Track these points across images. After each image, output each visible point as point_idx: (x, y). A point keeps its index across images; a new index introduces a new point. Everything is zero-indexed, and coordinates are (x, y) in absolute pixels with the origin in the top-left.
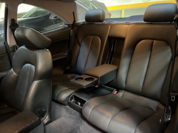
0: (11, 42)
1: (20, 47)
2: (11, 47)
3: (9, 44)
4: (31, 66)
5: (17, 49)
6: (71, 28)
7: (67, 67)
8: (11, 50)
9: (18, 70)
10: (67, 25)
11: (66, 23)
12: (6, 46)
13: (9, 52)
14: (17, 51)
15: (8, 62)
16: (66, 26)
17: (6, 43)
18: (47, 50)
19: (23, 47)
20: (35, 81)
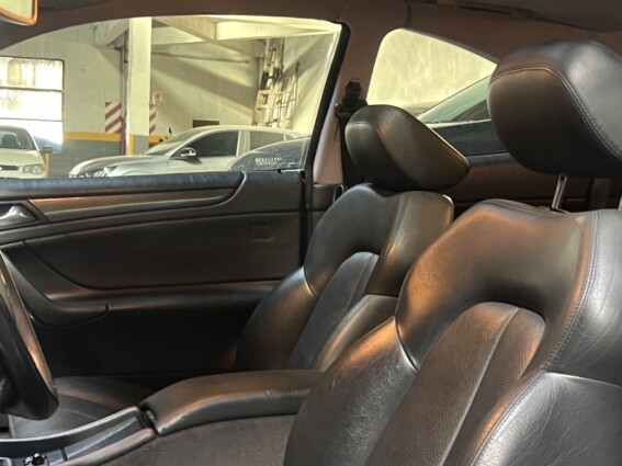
0: (325, 171)
1: (349, 187)
2: (321, 189)
3: (315, 179)
4: (371, 259)
5: (339, 192)
8: (317, 201)
9: (323, 277)
12: (303, 185)
13: (308, 206)
14: (336, 203)
15: (297, 248)
17: (306, 175)
18: (450, 199)
19: (363, 188)
20: (367, 297)
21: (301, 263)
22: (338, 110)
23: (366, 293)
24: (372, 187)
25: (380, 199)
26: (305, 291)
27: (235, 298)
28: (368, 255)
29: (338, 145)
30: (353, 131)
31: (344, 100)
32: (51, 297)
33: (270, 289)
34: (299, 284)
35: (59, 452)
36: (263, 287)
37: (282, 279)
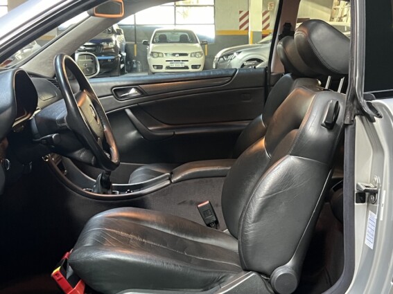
0: (277, 68)
2: (274, 76)
3: (272, 71)
12: (266, 74)
13: (268, 84)
19: (288, 75)
21: (262, 112)
22: (281, 37)
24: (291, 75)
32: (150, 128)
34: (260, 121)
37: (253, 119)
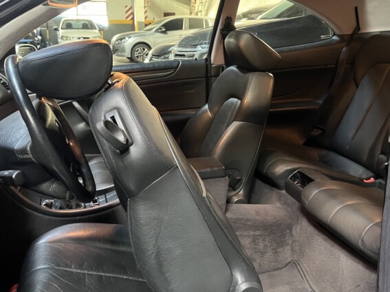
0: (217, 59)
1: (228, 67)
2: (215, 67)
3: (212, 62)
4: (237, 102)
5: (223, 70)
6: (344, 44)
7: (315, 130)
8: (213, 72)
9: (216, 109)
10: (338, 35)
11: (337, 32)
12: (207, 65)
13: (209, 75)
14: (221, 74)
15: (205, 94)
16: (335, 38)
17: (208, 60)
18: (271, 75)
19: (233, 68)
20: (234, 122)
21: (207, 102)
22: (222, 30)
23: (234, 121)
24: (237, 68)
25: (240, 73)
26: (208, 115)
27: (179, 117)
28: (235, 100)
29: (222, 46)
30: (229, 42)
31: (225, 26)
33: (194, 113)
34: (206, 111)
35: (103, 196)
36: (191, 112)
37: (200, 108)
